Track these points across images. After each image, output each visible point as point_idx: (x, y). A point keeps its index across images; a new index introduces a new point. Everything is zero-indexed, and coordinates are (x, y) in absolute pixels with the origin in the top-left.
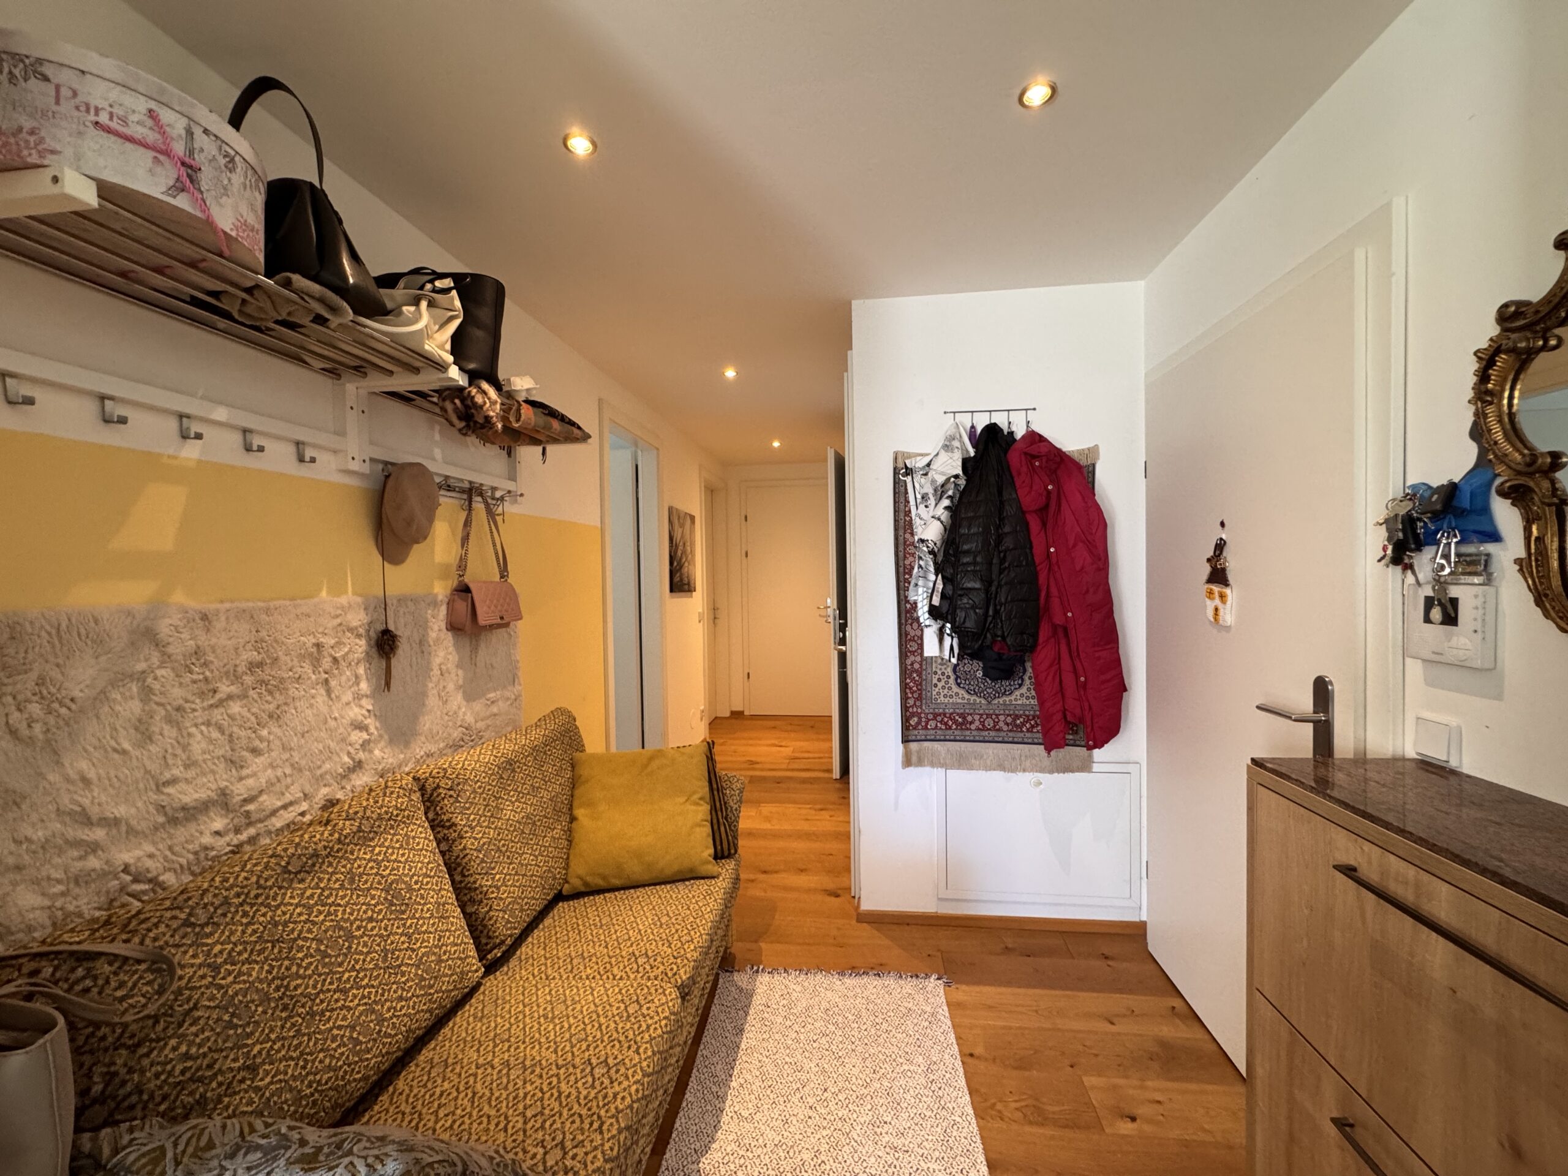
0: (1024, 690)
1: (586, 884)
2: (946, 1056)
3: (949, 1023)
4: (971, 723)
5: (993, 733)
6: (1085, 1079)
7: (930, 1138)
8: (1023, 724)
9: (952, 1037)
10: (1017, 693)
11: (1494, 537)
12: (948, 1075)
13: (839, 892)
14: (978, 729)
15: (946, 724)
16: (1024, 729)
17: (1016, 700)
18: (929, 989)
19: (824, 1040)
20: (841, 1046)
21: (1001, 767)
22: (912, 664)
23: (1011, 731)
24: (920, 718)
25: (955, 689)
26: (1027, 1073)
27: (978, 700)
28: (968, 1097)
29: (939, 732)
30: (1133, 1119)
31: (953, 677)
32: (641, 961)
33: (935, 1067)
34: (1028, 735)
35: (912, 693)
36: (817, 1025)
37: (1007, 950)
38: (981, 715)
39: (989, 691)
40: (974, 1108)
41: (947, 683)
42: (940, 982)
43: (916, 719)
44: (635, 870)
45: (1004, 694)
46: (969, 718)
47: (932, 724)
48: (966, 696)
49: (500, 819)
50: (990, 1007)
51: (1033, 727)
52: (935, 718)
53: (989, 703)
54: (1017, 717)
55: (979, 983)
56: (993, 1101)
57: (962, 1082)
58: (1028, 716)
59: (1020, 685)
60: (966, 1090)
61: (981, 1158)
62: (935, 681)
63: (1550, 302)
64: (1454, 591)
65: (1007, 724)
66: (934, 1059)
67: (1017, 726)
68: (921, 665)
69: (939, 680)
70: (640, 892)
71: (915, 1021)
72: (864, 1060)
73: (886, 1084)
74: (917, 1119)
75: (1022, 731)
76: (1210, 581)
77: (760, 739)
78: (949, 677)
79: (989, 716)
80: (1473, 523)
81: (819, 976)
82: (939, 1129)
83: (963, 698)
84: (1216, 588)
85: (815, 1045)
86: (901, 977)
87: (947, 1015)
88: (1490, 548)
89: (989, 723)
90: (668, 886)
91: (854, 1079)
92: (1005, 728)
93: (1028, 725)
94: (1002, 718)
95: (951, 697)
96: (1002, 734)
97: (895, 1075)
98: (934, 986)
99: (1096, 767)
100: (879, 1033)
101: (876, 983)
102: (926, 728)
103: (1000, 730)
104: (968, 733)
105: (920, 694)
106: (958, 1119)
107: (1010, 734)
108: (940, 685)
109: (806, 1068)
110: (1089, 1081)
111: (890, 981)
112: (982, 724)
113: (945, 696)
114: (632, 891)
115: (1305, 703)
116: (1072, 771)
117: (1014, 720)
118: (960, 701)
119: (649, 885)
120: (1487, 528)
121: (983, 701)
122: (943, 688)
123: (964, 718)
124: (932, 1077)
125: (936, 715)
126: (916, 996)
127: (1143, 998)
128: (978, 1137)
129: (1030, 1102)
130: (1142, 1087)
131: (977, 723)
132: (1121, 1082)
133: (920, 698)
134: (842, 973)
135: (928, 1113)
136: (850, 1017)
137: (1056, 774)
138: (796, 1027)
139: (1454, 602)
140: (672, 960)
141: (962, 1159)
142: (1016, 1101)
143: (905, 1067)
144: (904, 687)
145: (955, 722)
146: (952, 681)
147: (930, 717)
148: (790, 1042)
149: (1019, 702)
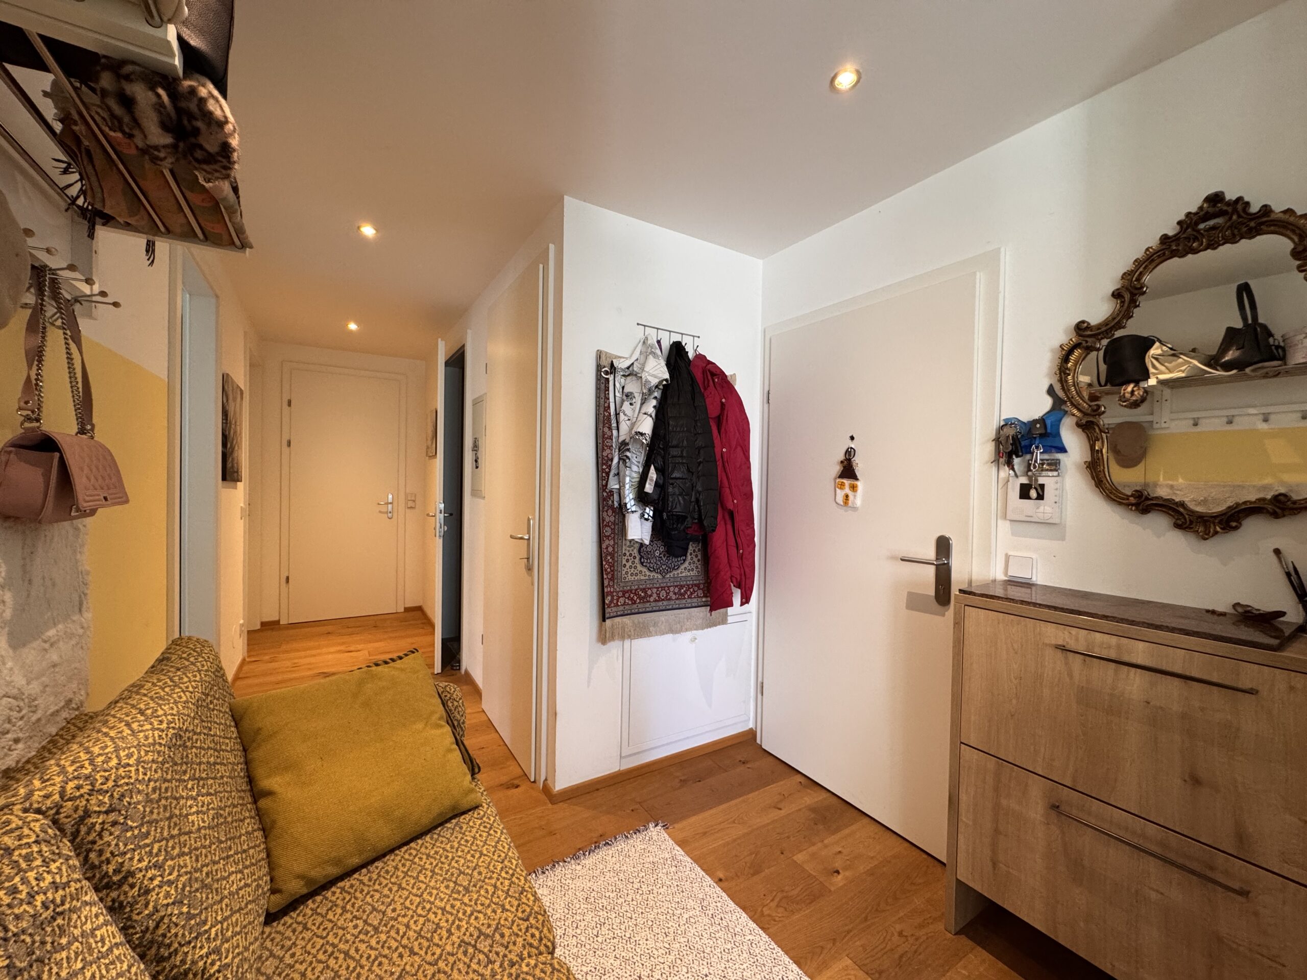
0: (686, 564)
1: (309, 881)
2: (707, 889)
3: (689, 860)
4: (651, 596)
5: (665, 603)
6: (795, 858)
7: (745, 966)
8: (686, 592)
9: (698, 869)
10: (683, 567)
11: (1063, 450)
12: (719, 904)
13: (516, 782)
14: (655, 601)
15: (632, 599)
16: (686, 596)
17: (681, 573)
18: (655, 838)
19: (604, 930)
20: (623, 927)
21: (672, 631)
22: (607, 548)
23: (677, 599)
24: (613, 597)
25: (640, 567)
26: (763, 874)
27: (656, 575)
28: (744, 915)
29: (627, 607)
30: (838, 872)
31: (638, 558)
32: (484, 945)
33: (705, 903)
34: (689, 601)
35: (607, 574)
36: (588, 917)
37: (683, 782)
38: (658, 588)
39: (664, 567)
40: (754, 921)
41: (633, 562)
42: (659, 827)
43: (609, 598)
44: (383, 834)
45: (674, 569)
46: (649, 592)
47: (622, 600)
48: (648, 573)
49: (190, 832)
50: (705, 833)
51: (692, 594)
52: (624, 596)
53: (664, 577)
54: (682, 587)
55: (684, 817)
56: (760, 909)
57: (732, 905)
58: (688, 585)
59: (684, 560)
60: (739, 910)
61: (787, 959)
62: (624, 562)
63: (1107, 325)
64: (1041, 481)
65: (675, 594)
66: (701, 896)
67: (681, 594)
68: (613, 548)
69: (628, 561)
70: (392, 861)
71: (664, 871)
72: (651, 928)
73: (682, 940)
74: (725, 957)
75: (685, 598)
76: (842, 476)
77: (318, 647)
78: (635, 557)
79: (663, 588)
80: (1049, 441)
81: (558, 869)
82: (745, 955)
83: (645, 575)
84: (847, 482)
85: (600, 939)
86: (627, 837)
87: (683, 853)
88: (1060, 456)
89: (663, 594)
90: (428, 838)
91: (655, 952)
92: (674, 597)
93: (689, 593)
94: (672, 589)
95: (636, 575)
96: (672, 602)
97: (683, 928)
98: (655, 832)
99: (730, 619)
100: (645, 897)
101: (611, 852)
102: (617, 605)
103: (670, 599)
104: (648, 605)
105: (613, 575)
106: (751, 937)
107: (677, 602)
108: (628, 565)
109: (608, 966)
110: (799, 858)
111: (621, 845)
112: (658, 595)
113: (632, 575)
114: (379, 864)
115: (930, 553)
116: (715, 625)
117: (680, 590)
118: (643, 578)
119: (399, 847)
120: (1059, 445)
121: (660, 576)
122: (631, 567)
123: (646, 593)
124: (710, 913)
125: (624, 592)
126: (650, 849)
127: (782, 783)
128: (773, 943)
129: (780, 895)
130: (826, 846)
131: (655, 596)
132: (813, 849)
133: (612, 579)
134: (575, 857)
135: (729, 946)
136: (612, 895)
137: (706, 630)
138: (570, 932)
139: (1042, 486)
140: (524, 925)
141: (776, 969)
142: (772, 900)
143: (686, 916)
144: (601, 570)
145: (639, 597)
146: (637, 561)
147: (620, 594)
148: (575, 950)
149: (684, 575)
